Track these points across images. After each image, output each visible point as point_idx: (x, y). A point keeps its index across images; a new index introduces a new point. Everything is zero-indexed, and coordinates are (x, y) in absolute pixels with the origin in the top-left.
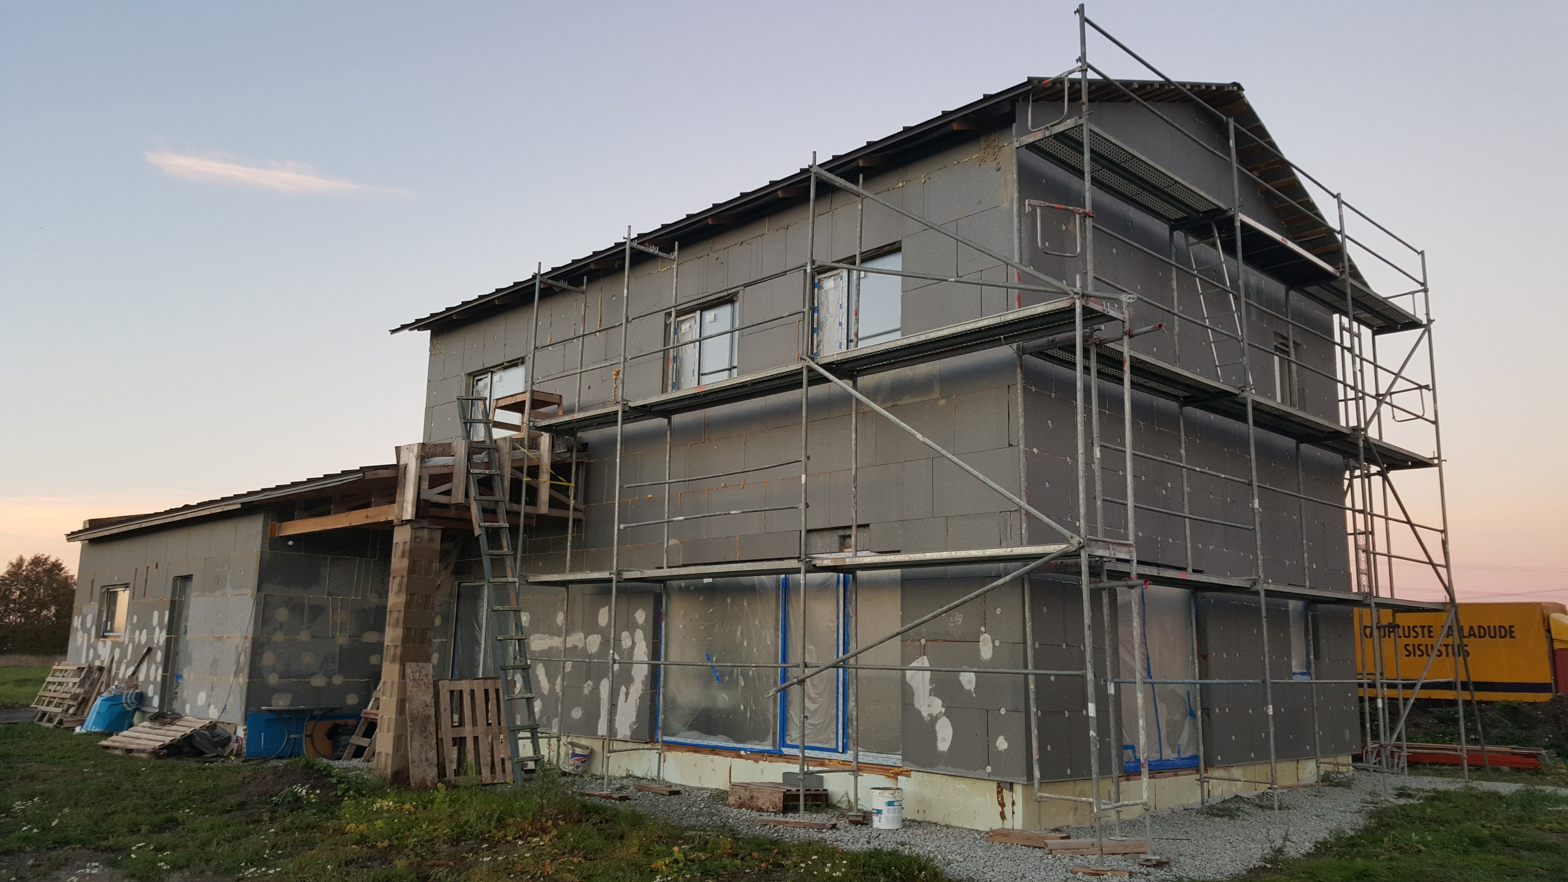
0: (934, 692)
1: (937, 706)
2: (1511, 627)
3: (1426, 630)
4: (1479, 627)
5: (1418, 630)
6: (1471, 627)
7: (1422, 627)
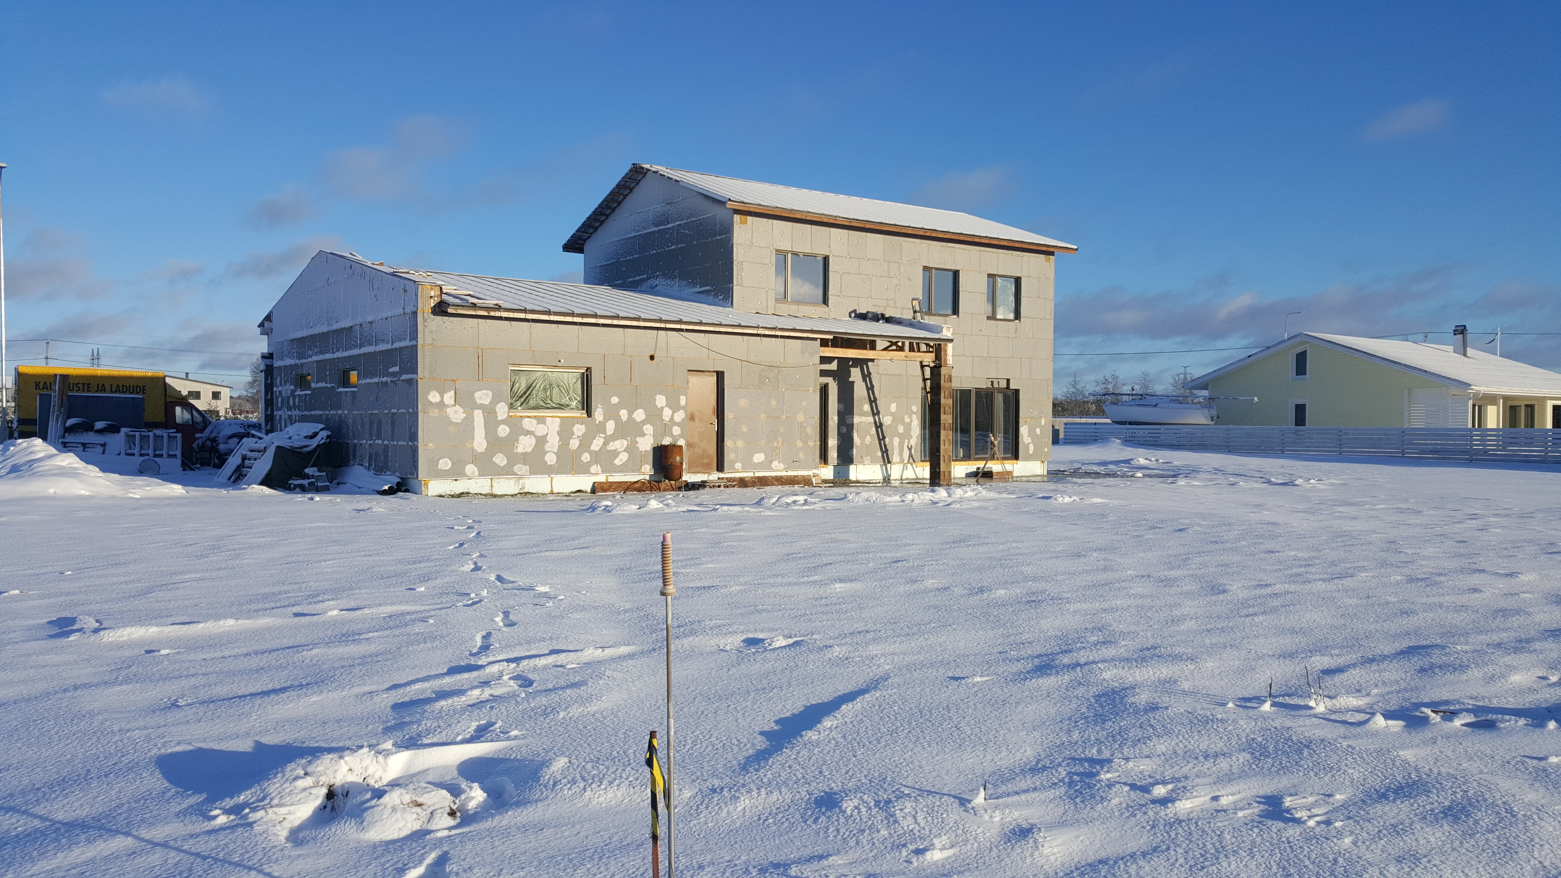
0: (1029, 436)
1: (1030, 439)
2: (144, 387)
3: (86, 386)
4: (123, 386)
5: (81, 386)
6: (118, 386)
7: (83, 384)
